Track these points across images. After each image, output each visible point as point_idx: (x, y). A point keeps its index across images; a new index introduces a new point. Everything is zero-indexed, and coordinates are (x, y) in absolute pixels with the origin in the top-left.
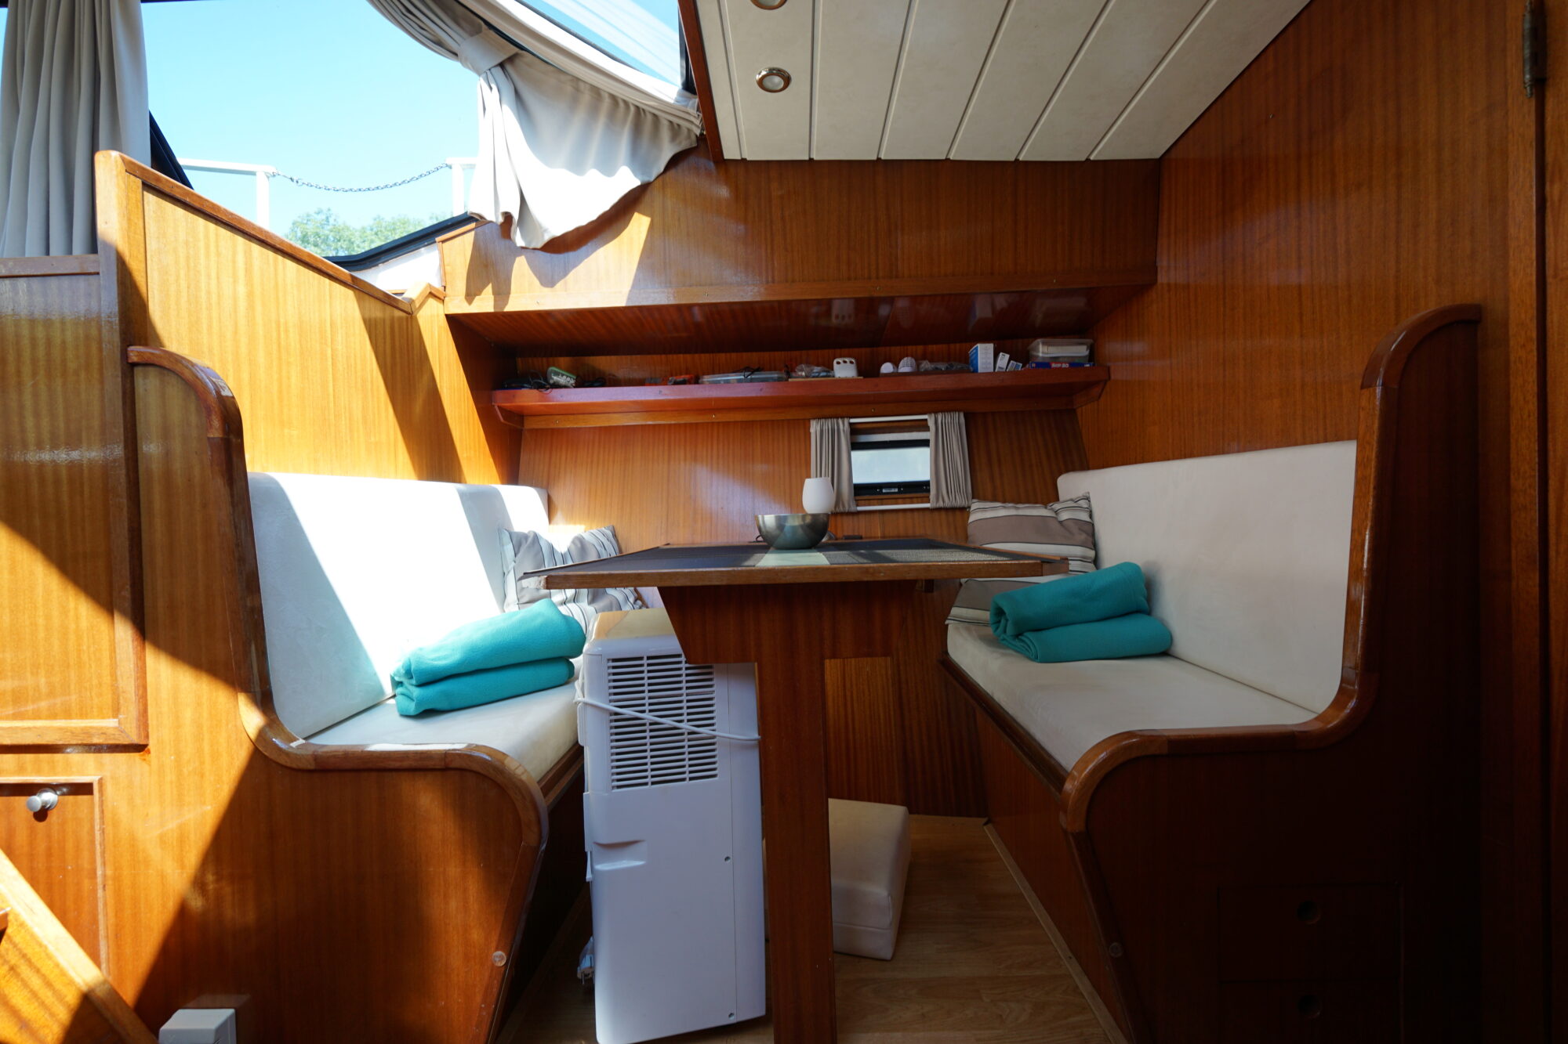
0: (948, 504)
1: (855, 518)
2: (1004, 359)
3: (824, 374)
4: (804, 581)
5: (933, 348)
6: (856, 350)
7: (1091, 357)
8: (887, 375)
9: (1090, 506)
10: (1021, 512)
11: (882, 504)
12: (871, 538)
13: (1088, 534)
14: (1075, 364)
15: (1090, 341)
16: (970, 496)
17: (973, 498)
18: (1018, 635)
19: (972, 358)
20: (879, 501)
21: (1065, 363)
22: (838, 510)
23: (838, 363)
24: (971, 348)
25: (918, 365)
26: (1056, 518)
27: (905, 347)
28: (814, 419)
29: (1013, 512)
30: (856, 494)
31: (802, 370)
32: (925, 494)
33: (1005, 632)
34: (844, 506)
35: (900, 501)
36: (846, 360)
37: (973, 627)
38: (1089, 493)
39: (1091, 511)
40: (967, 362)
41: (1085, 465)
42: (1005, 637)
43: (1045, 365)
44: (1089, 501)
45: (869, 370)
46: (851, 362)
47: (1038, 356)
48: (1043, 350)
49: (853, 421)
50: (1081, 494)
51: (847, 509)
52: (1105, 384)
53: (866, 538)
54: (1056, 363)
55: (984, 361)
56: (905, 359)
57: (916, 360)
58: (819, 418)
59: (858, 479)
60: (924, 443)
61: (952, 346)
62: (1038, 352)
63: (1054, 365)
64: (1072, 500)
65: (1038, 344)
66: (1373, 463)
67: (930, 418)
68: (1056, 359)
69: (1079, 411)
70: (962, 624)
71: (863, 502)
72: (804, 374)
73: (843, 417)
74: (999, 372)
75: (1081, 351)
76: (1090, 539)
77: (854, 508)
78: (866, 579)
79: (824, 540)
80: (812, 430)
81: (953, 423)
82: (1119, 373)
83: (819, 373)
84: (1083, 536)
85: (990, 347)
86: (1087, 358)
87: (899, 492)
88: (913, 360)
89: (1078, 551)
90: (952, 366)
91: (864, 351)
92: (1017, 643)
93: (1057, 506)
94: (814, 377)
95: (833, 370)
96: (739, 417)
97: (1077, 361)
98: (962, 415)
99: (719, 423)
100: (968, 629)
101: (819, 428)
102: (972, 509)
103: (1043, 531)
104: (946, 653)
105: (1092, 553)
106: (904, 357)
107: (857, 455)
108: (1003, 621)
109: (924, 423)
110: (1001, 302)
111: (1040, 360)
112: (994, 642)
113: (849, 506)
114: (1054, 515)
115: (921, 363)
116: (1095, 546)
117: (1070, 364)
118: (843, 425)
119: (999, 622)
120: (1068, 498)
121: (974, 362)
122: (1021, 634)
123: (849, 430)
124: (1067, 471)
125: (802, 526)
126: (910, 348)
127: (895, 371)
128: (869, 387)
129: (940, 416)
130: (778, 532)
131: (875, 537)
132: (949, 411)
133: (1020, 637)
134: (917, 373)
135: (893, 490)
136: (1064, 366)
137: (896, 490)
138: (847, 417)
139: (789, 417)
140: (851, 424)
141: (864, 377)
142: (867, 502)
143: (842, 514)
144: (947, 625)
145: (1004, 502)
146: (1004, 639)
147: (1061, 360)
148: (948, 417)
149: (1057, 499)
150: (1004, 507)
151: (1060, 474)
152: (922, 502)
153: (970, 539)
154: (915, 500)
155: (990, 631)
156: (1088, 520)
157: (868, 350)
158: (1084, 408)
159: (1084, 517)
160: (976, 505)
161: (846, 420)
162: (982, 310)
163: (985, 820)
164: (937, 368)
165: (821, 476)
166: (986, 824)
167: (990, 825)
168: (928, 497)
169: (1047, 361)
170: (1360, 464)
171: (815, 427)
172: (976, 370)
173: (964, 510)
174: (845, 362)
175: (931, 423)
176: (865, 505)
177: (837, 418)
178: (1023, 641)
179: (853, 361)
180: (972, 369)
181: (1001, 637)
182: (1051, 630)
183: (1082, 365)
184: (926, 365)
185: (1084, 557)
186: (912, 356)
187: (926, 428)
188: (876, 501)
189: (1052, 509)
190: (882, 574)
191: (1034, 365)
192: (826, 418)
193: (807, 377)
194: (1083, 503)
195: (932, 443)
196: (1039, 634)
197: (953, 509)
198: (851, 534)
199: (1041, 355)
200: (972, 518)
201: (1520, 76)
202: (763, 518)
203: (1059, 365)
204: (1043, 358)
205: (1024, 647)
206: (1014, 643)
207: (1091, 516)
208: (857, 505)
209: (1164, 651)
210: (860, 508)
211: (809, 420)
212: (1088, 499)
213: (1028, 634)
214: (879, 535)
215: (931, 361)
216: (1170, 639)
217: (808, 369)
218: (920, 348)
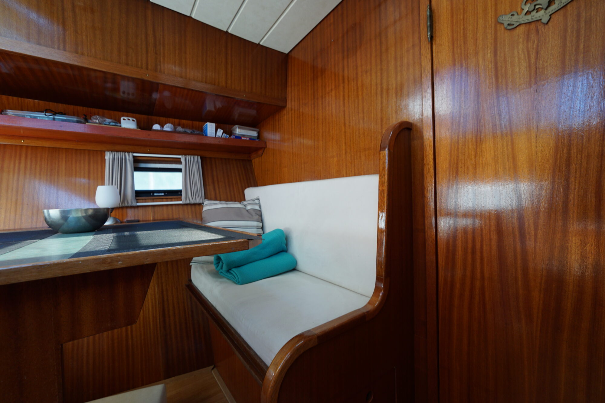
0: (192, 201)
1: (136, 210)
2: (220, 132)
3: (113, 124)
4: (23, 281)
5: (184, 121)
6: (138, 116)
7: (259, 137)
8: (157, 131)
9: (260, 202)
10: (229, 206)
11: (153, 202)
12: (146, 221)
13: (259, 215)
14: (252, 139)
15: (258, 130)
16: (203, 198)
17: (205, 198)
18: (229, 270)
19: (205, 129)
20: (152, 200)
21: (248, 138)
22: (123, 205)
23: (124, 119)
24: (204, 124)
25: (175, 128)
26: (245, 208)
27: (168, 119)
28: (109, 151)
29: (225, 206)
30: (136, 196)
31: (96, 119)
32: (179, 197)
33: (222, 268)
34: (128, 203)
35: (164, 200)
36: (130, 118)
37: (205, 266)
38: (259, 197)
39: (260, 205)
40: (202, 132)
41: (256, 185)
42: (222, 271)
43: (239, 137)
44: (259, 200)
45: (144, 126)
46: (133, 121)
47: (236, 133)
48: (238, 131)
49: (135, 154)
50: (255, 197)
51: (130, 204)
52: (264, 149)
53: (143, 221)
54: (244, 137)
55: (211, 131)
56: (168, 124)
57: (174, 125)
58: (112, 151)
59: (138, 187)
60: (179, 170)
61: (195, 122)
62: (236, 131)
63: (243, 138)
64: (252, 200)
65: (236, 128)
66: (386, 184)
67: (182, 158)
68: (244, 136)
69: (253, 161)
70: (199, 264)
71: (141, 200)
72: (97, 121)
73: (128, 152)
74: (217, 138)
75: (254, 134)
76: (260, 218)
77: (134, 204)
78: (102, 269)
79: (107, 223)
80: (107, 158)
81: (195, 161)
82: (269, 146)
83: (110, 123)
84: (257, 217)
85: (214, 125)
86: (257, 138)
87: (165, 195)
88: (173, 126)
89: (255, 224)
90: (194, 131)
91: (143, 116)
92: (228, 274)
93: (245, 203)
94: (105, 124)
95: (120, 123)
96: (46, 144)
97: (253, 138)
98: (199, 157)
99: (27, 147)
100: (202, 268)
101: (111, 157)
102: (204, 204)
103: (240, 215)
104: (191, 281)
105: (261, 224)
106: (167, 123)
107: (137, 174)
108: (221, 264)
109: (179, 160)
110: (219, 105)
111: (237, 135)
112: (216, 274)
113: (132, 203)
114: (244, 207)
115: (177, 128)
116: (262, 221)
117: (250, 139)
118: (129, 157)
119: (219, 263)
120: (250, 199)
121: (206, 131)
122: (230, 270)
123: (133, 159)
124: (249, 187)
125: (84, 217)
126: (171, 119)
127: (162, 129)
128: (143, 135)
129: (187, 157)
130: (61, 222)
131: (149, 221)
132: (193, 155)
133: (230, 271)
134: (174, 132)
135: (161, 194)
136: (247, 139)
137: (163, 194)
138: (131, 152)
139: (89, 148)
140: (134, 157)
141: (141, 129)
142: (144, 200)
143: (127, 207)
144: (191, 266)
145: (220, 201)
146: (221, 272)
147: (246, 136)
148: (192, 158)
149: (245, 200)
150: (221, 203)
151: (246, 188)
152: (178, 201)
153: (203, 219)
154: (173, 199)
155: (213, 267)
156: (259, 209)
157: (146, 116)
158: (255, 159)
159: (257, 208)
160: (206, 202)
161: (131, 154)
162: (209, 106)
163: (212, 367)
164: (185, 132)
165: (112, 184)
166: (213, 369)
167: (215, 369)
168: (181, 198)
169: (240, 136)
170: (381, 184)
171: (108, 156)
172: (206, 135)
173: (200, 205)
174: (129, 120)
175: (183, 160)
176: (142, 202)
177: (125, 152)
178: (232, 274)
179: (135, 120)
180: (204, 134)
181: (220, 272)
182: (246, 265)
183: (255, 140)
184: (180, 129)
185: (258, 226)
186: (172, 124)
187: (180, 163)
188: (149, 200)
189: (243, 204)
190: (120, 262)
191: (234, 137)
192: (117, 151)
193: (100, 123)
194: (257, 201)
195: (183, 170)
196: (239, 269)
197: (195, 204)
198: (133, 219)
199: (237, 132)
200: (205, 209)
201: (425, 33)
202: (48, 212)
203: (245, 139)
204: (238, 134)
205: (231, 276)
206: (227, 274)
207: (260, 207)
208: (137, 202)
209: (293, 269)
210: (139, 204)
211: (105, 151)
212: (258, 199)
213: (234, 269)
214: (152, 219)
215: (183, 127)
216: (296, 263)
217: (101, 119)
218: (177, 121)
